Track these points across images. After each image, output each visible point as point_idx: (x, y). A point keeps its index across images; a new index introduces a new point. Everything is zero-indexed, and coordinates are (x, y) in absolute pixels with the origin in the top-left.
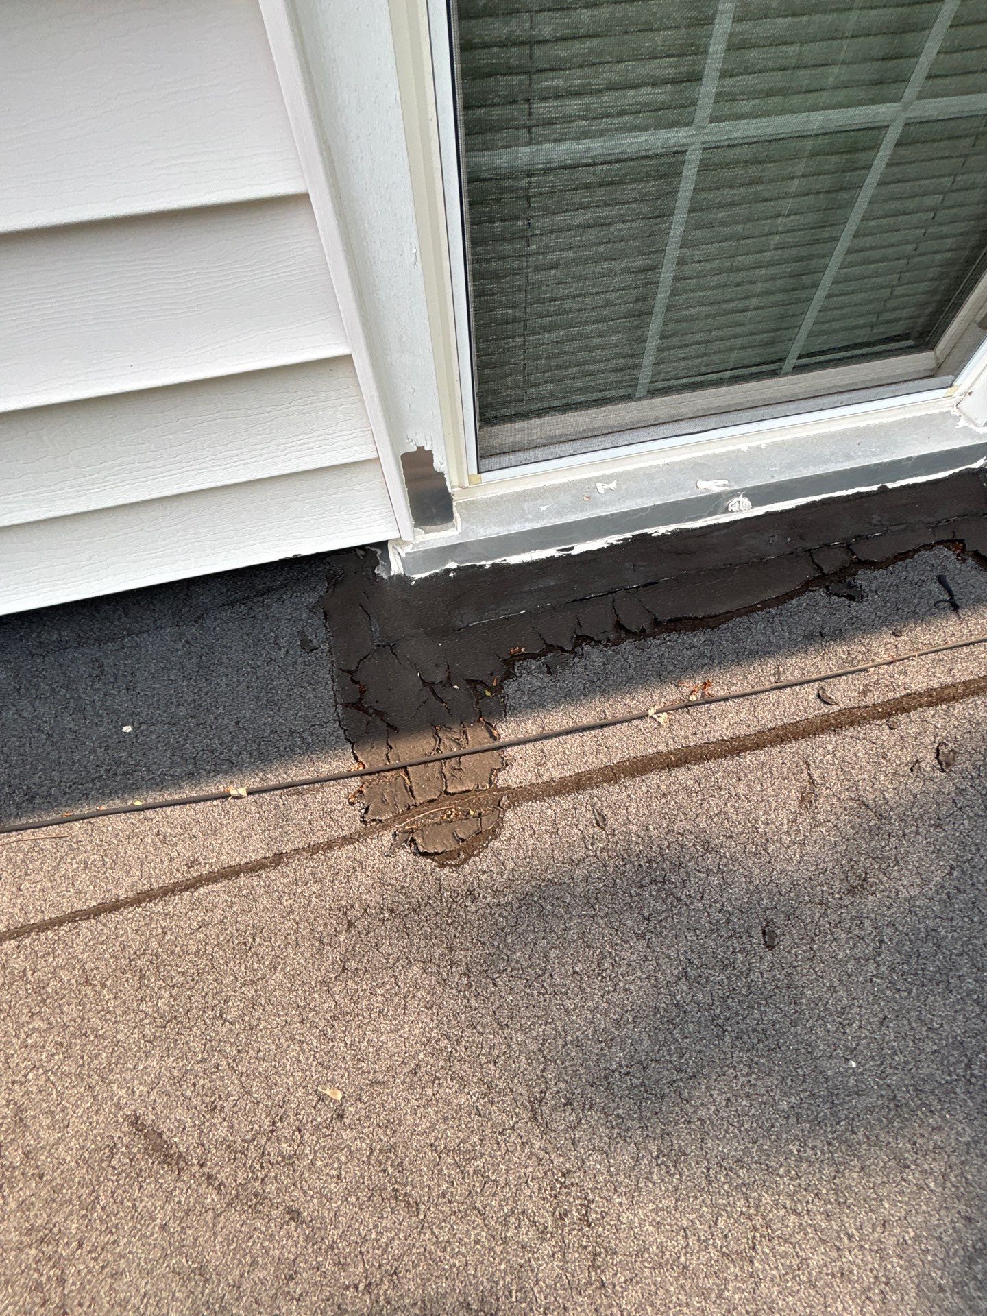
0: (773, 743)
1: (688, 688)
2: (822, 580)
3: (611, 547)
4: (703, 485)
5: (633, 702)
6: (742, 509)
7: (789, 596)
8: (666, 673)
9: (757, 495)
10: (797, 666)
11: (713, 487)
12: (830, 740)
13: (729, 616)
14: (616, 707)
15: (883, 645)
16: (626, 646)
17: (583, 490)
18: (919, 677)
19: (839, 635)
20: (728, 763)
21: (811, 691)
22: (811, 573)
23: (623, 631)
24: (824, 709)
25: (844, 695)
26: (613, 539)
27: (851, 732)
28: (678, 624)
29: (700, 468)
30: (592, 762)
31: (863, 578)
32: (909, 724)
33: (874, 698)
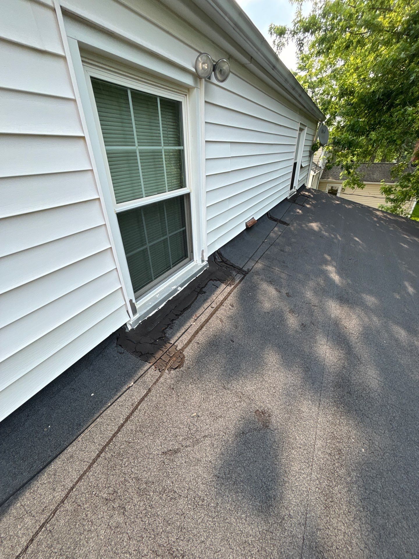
0: (211, 317)
1: (194, 317)
2: (199, 293)
3: (165, 305)
4: (172, 288)
5: (188, 324)
6: (180, 289)
7: (196, 298)
8: (189, 317)
9: (181, 286)
10: (206, 305)
11: (174, 287)
12: (218, 312)
13: (191, 304)
14: (186, 327)
15: (214, 297)
16: (180, 317)
17: (154, 298)
18: (221, 298)
19: (207, 299)
20: (208, 323)
21: (210, 308)
22: (197, 293)
23: (178, 316)
24: (214, 309)
25: (214, 305)
26: (165, 303)
27: (219, 310)
28: (185, 309)
29: (170, 286)
30: (189, 337)
31: (204, 290)
32: (225, 304)
33: (218, 304)
